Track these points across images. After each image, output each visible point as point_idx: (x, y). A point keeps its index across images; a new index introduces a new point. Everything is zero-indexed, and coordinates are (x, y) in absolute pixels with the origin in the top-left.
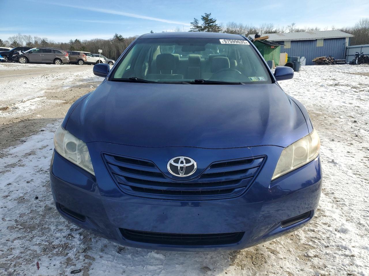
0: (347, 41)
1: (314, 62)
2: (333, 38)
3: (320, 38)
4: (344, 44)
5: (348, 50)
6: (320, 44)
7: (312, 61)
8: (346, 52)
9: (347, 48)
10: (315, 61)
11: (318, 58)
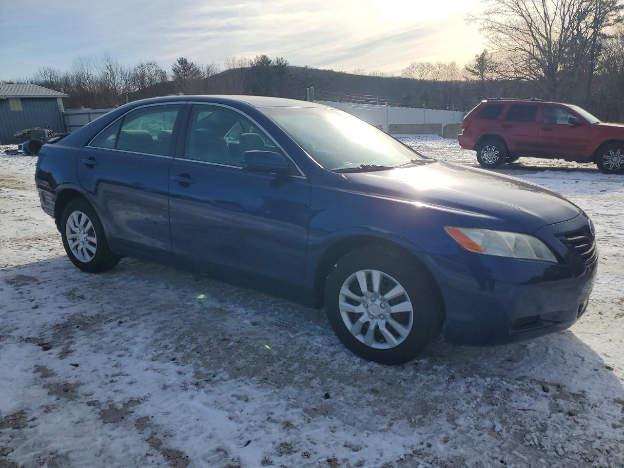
0: (60, 102)
1: (17, 137)
2: (28, 97)
3: (14, 97)
4: (57, 107)
5: (66, 117)
6: (16, 107)
7: (15, 135)
8: (64, 120)
9: (64, 115)
10: (20, 136)
11: (26, 131)
